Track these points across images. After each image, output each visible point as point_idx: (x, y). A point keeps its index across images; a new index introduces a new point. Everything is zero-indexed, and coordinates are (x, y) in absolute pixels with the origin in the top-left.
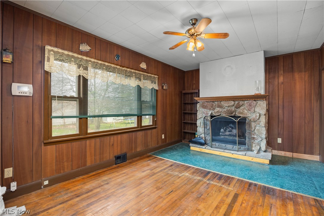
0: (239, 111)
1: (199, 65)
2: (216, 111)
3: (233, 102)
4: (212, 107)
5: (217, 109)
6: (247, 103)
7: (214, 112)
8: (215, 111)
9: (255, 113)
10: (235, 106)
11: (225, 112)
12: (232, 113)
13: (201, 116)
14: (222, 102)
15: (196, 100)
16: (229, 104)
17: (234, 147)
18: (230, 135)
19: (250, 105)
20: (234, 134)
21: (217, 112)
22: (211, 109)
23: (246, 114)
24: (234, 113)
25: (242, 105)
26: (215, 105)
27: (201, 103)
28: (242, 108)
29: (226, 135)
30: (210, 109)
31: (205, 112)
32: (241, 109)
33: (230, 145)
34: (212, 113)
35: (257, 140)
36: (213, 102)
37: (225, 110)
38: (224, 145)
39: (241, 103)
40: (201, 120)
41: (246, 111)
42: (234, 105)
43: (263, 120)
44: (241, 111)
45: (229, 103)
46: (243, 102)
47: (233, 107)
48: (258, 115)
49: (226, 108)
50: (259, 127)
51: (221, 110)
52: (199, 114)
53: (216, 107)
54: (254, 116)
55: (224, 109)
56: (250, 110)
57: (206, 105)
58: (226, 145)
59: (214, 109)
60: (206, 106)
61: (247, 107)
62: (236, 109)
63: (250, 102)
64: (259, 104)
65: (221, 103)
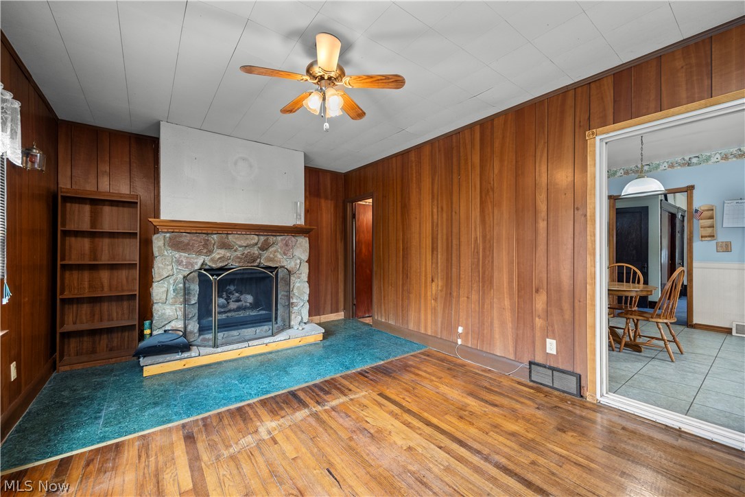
0: (266, 255)
1: (157, 126)
2: (218, 256)
3: (256, 237)
4: (206, 245)
5: (219, 253)
6: (282, 240)
7: (212, 260)
8: (214, 257)
9: (294, 259)
10: (259, 246)
11: (239, 258)
12: (254, 261)
13: (171, 273)
14: (230, 237)
15: (155, 226)
16: (248, 242)
17: (257, 331)
18: (239, 309)
19: (287, 245)
20: (248, 304)
21: (219, 258)
22: (202, 252)
23: (280, 262)
24: (258, 260)
25: (273, 243)
26: (213, 242)
27: (168, 235)
28: (271, 249)
29: (230, 311)
30: (199, 253)
31: (182, 261)
32: (271, 252)
33: (249, 330)
34: (204, 261)
35: (296, 306)
36: (207, 234)
37: (238, 254)
38: (235, 333)
39: (271, 239)
40: (169, 282)
41: (279, 256)
42: (256, 244)
43: (305, 270)
44: (271, 256)
45: (247, 239)
46: (275, 238)
47: (256, 248)
48: (298, 261)
49: (239, 249)
50: (300, 282)
51: (228, 254)
52: (160, 265)
53: (215, 247)
54: (293, 264)
55: (235, 251)
56: (285, 254)
57: (186, 241)
58: (240, 331)
59: (210, 252)
60: (188, 244)
61: (281, 248)
62: (261, 252)
63: (287, 238)
64: (300, 243)
65: (228, 239)
